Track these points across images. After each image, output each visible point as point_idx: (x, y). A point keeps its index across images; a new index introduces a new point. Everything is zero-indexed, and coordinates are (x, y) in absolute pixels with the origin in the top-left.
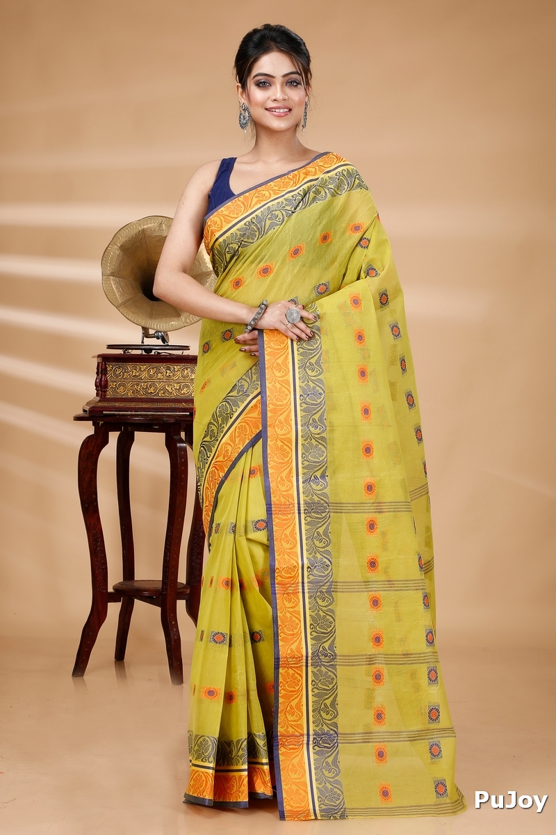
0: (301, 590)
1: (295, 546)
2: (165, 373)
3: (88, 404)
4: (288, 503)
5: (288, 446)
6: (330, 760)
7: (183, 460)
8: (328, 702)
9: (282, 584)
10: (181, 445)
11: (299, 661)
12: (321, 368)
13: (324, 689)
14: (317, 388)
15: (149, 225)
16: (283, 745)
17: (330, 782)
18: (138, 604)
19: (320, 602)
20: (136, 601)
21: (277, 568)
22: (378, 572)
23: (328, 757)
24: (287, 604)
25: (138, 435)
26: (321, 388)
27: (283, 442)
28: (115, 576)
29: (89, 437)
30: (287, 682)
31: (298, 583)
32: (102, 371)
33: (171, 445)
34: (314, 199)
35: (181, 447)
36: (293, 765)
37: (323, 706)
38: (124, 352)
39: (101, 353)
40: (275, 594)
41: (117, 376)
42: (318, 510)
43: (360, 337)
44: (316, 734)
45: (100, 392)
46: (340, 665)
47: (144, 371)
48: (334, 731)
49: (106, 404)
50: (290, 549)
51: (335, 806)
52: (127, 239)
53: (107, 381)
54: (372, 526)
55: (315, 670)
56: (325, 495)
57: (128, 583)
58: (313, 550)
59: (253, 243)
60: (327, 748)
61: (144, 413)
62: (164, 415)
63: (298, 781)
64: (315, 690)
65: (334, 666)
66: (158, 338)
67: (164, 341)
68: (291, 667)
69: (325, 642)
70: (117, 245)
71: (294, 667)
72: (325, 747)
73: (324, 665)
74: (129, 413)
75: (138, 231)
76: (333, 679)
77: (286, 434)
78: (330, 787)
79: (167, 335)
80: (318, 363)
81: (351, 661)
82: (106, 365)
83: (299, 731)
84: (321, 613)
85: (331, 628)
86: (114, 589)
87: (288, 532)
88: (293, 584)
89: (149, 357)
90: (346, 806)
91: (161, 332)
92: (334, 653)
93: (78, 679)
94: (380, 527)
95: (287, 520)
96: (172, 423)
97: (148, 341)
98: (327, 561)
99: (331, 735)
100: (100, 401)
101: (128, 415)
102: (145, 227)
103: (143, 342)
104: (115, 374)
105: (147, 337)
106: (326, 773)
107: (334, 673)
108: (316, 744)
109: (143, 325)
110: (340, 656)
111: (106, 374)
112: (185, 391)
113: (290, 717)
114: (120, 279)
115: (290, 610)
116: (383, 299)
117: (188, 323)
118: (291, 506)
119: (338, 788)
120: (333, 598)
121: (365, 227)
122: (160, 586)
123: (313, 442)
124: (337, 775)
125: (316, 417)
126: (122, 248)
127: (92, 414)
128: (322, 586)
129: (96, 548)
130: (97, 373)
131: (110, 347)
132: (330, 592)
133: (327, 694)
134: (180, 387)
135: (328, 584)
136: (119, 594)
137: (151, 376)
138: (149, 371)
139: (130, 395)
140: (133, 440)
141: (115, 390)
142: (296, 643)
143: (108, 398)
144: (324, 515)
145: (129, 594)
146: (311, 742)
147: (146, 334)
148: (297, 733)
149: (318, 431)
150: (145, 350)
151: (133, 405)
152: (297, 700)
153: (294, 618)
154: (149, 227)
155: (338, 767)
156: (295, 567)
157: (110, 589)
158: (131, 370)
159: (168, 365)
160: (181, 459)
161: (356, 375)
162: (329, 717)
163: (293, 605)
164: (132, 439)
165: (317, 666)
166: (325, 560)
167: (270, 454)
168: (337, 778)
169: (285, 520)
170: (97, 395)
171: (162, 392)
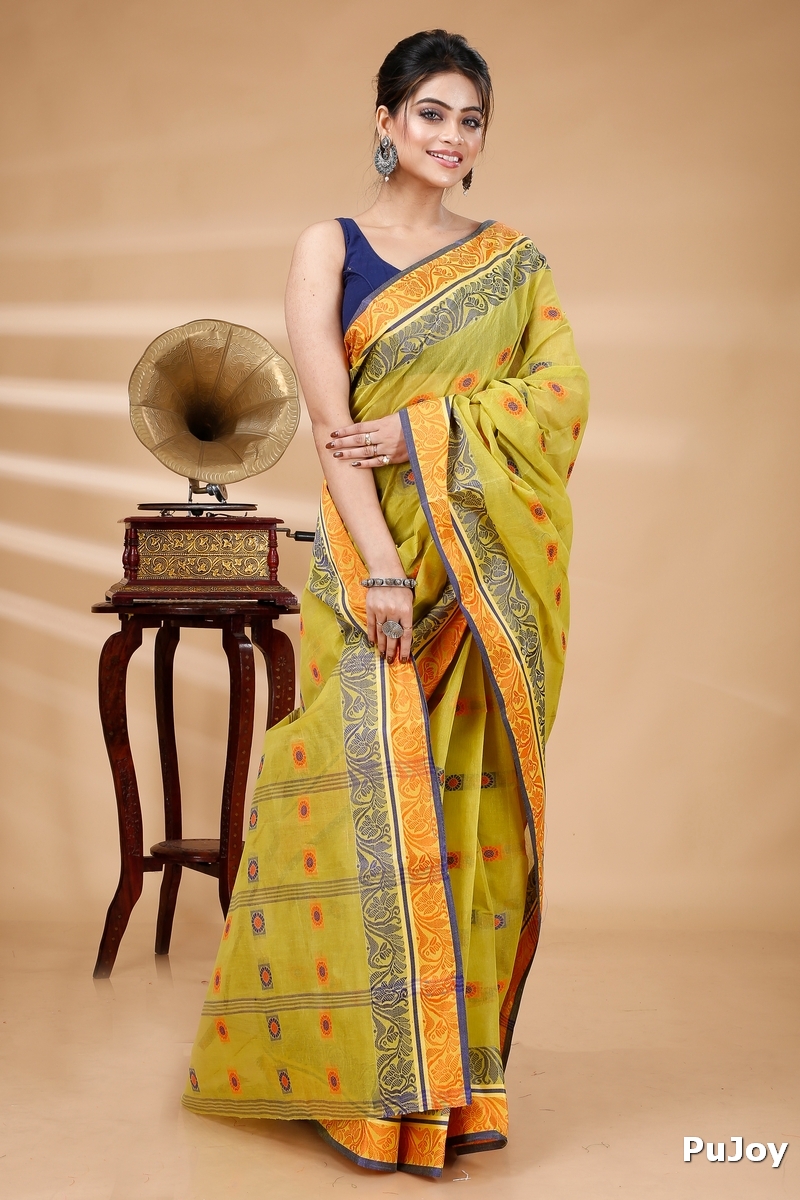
2: (221, 544)
3: (112, 588)
7: (248, 668)
10: (246, 645)
15: (197, 333)
18: (187, 873)
20: (185, 870)
25: (185, 632)
28: (153, 834)
29: (114, 636)
32: (131, 541)
33: (231, 645)
35: (245, 649)
38: (163, 514)
39: (129, 516)
41: (152, 548)
45: (130, 571)
47: (192, 540)
49: (136, 589)
52: (165, 352)
53: (138, 556)
57: (173, 844)
59: (442, 339)
61: (193, 601)
62: (221, 603)
66: (211, 494)
67: (220, 497)
70: (150, 362)
74: (170, 601)
75: (180, 341)
79: (224, 489)
82: (136, 532)
86: (152, 851)
89: (199, 521)
91: (215, 485)
93: (102, 982)
96: (231, 615)
97: (198, 499)
100: (128, 584)
101: (170, 604)
102: (191, 335)
103: (191, 500)
104: (149, 545)
105: (195, 493)
109: (190, 475)
111: (136, 546)
112: (249, 568)
114: (156, 411)
117: (253, 471)
122: (217, 847)
126: (158, 365)
127: (118, 604)
129: (126, 795)
130: (125, 545)
131: (143, 507)
134: (243, 563)
136: (159, 860)
137: (201, 548)
138: (198, 540)
139: (172, 575)
140: (178, 640)
141: (149, 569)
143: (140, 580)
145: (174, 859)
147: (195, 488)
150: (193, 511)
151: (176, 589)
154: (197, 336)
157: (147, 853)
158: (173, 539)
159: (226, 531)
160: (245, 665)
164: (176, 638)
170: (126, 575)
171: (217, 570)
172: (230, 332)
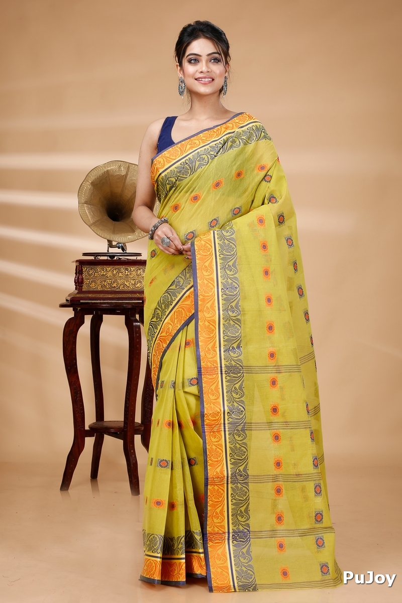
0: (223, 429)
1: (218, 398)
2: (124, 273)
3: (69, 295)
4: (213, 366)
5: (213, 325)
6: (244, 550)
7: (138, 335)
8: (243, 509)
9: (209, 425)
10: (136, 324)
11: (222, 480)
12: (237, 269)
13: (240, 500)
14: (234, 284)
15: (112, 167)
16: (211, 540)
17: (244, 566)
18: (107, 438)
19: (237, 437)
20: (106, 436)
21: (206, 414)
22: (279, 415)
23: (243, 548)
24: (213, 440)
25: (105, 317)
26: (237, 283)
27: (209, 323)
28: (90, 418)
29: (70, 319)
30: (214, 495)
31: (221, 424)
32: (79, 272)
33: (129, 324)
34: (231, 147)
35: (136, 325)
36: (218, 555)
37: (239, 512)
38: (95, 258)
39: (78, 259)
40: (205, 432)
41: (90, 275)
42: (235, 371)
43: (264, 247)
44: (234, 532)
45: (78, 287)
46: (251, 482)
47: (109, 271)
48: (247, 530)
49: (82, 295)
50: (215, 400)
51: (248, 583)
52: (96, 177)
53: (83, 279)
54: (274, 383)
55: (233, 486)
56: (240, 360)
57: (100, 423)
58: (231, 400)
59: (186, 178)
60: (243, 542)
61: (110, 301)
62: (124, 303)
63: (222, 565)
64: (233, 500)
65: (247, 483)
66: (119, 248)
67: (123, 249)
68: (216, 485)
69: (240, 466)
70: (89, 182)
71: (219, 485)
72: (241, 541)
73: (240, 483)
74: (99, 301)
75: (104, 171)
76: (246, 493)
77: (212, 317)
78: (245, 569)
79: (125, 245)
80: (234, 265)
81: (260, 479)
82: (82, 267)
83: (222, 530)
84: (237, 445)
85: (245, 456)
86: (89, 427)
87: (213, 387)
88: (217, 425)
89: (112, 261)
90: (257, 582)
91: (121, 243)
92: (247, 474)
93: (64, 492)
94: (280, 383)
95: (213, 378)
96: (129, 309)
97: (112, 250)
98: (242, 408)
99: (245, 532)
100: (78, 293)
101: (98, 303)
102: (109, 168)
103: (108, 251)
104: (88, 274)
105: (111, 247)
106: (242, 560)
107: (247, 488)
108: (234, 539)
109: (108, 238)
110: (251, 476)
111: (82, 274)
112: (138, 285)
113: (215, 520)
114: (92, 206)
115: (215, 443)
116: (281, 219)
117: (140, 236)
118: (215, 369)
119: (251, 570)
120: (246, 435)
121: (268, 167)
122: (122, 425)
123: (231, 322)
124: (250, 561)
125: (233, 304)
126: (92, 184)
127: (72, 303)
128: (238, 426)
129: (76, 398)
130: (76, 274)
131: (85, 254)
132: (244, 430)
133: (242, 503)
134: (135, 282)
135: (242, 424)
136: (93, 431)
137: (114, 275)
138: (113, 271)
139: (99, 288)
141: (88, 285)
142: (220, 467)
143: (84, 291)
144: (239, 375)
145: (100, 431)
146: (231, 538)
147: (110, 245)
148: (220, 532)
149: (234, 314)
150: (110, 256)
151: (102, 296)
152: (220, 508)
153: (218, 450)
154: (112, 169)
155: (250, 555)
156: (218, 413)
157: (87, 428)
158: (100, 270)
159: (127, 267)
160: (136, 334)
161: (262, 274)
162: (243, 520)
163: (217, 440)
164: (102, 320)
165: (235, 483)
166: (240, 407)
167: (200, 331)
168: (250, 563)
169: (211, 379)
170: (76, 289)
171: (122, 286)
172: (129, 167)
